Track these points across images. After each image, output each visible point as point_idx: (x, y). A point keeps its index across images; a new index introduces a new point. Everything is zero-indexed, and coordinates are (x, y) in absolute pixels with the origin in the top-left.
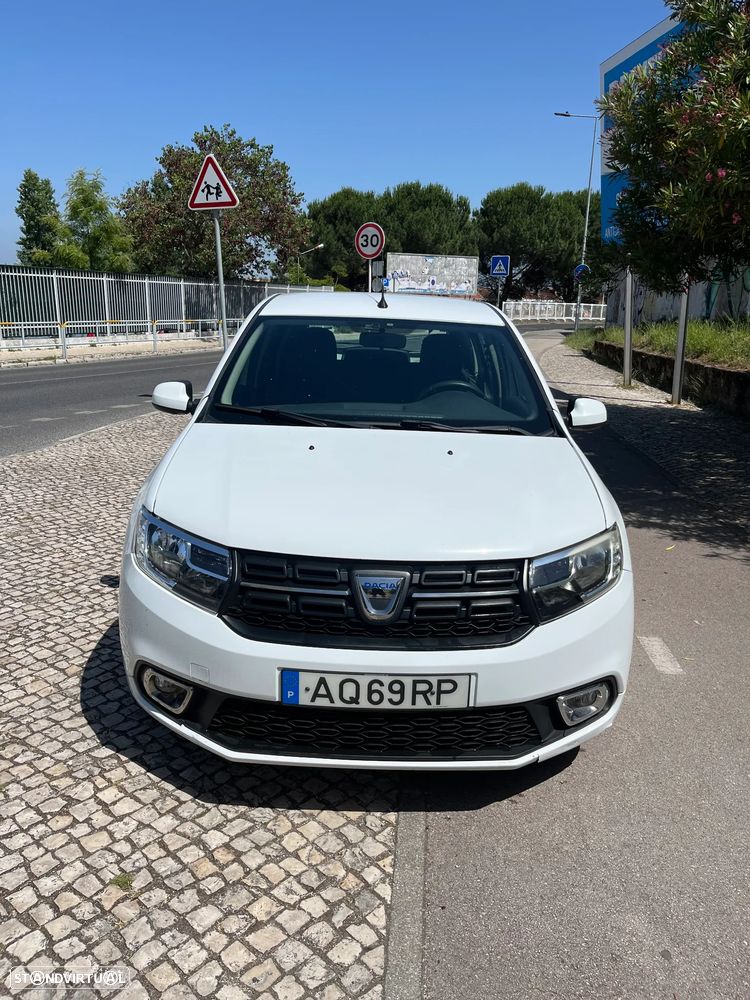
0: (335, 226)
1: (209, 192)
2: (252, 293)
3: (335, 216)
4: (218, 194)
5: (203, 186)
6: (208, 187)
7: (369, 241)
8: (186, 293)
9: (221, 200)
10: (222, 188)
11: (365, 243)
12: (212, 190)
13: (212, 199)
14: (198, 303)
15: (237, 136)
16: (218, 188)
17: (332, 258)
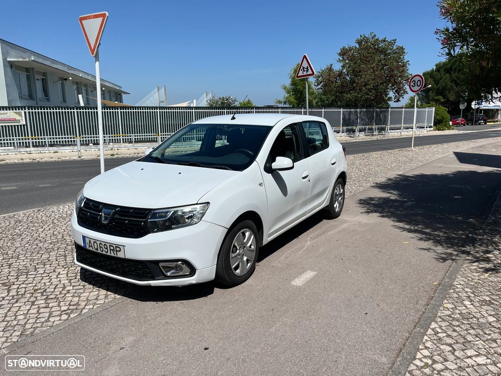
0: (450, 74)
1: (304, 71)
2: (381, 113)
3: (451, 69)
4: (307, 71)
5: (302, 68)
6: (304, 68)
7: (416, 83)
8: (343, 114)
9: (308, 73)
10: (309, 68)
11: (414, 85)
12: (305, 70)
13: (305, 73)
14: (349, 119)
15: (376, 37)
16: (307, 68)
17: (447, 92)
